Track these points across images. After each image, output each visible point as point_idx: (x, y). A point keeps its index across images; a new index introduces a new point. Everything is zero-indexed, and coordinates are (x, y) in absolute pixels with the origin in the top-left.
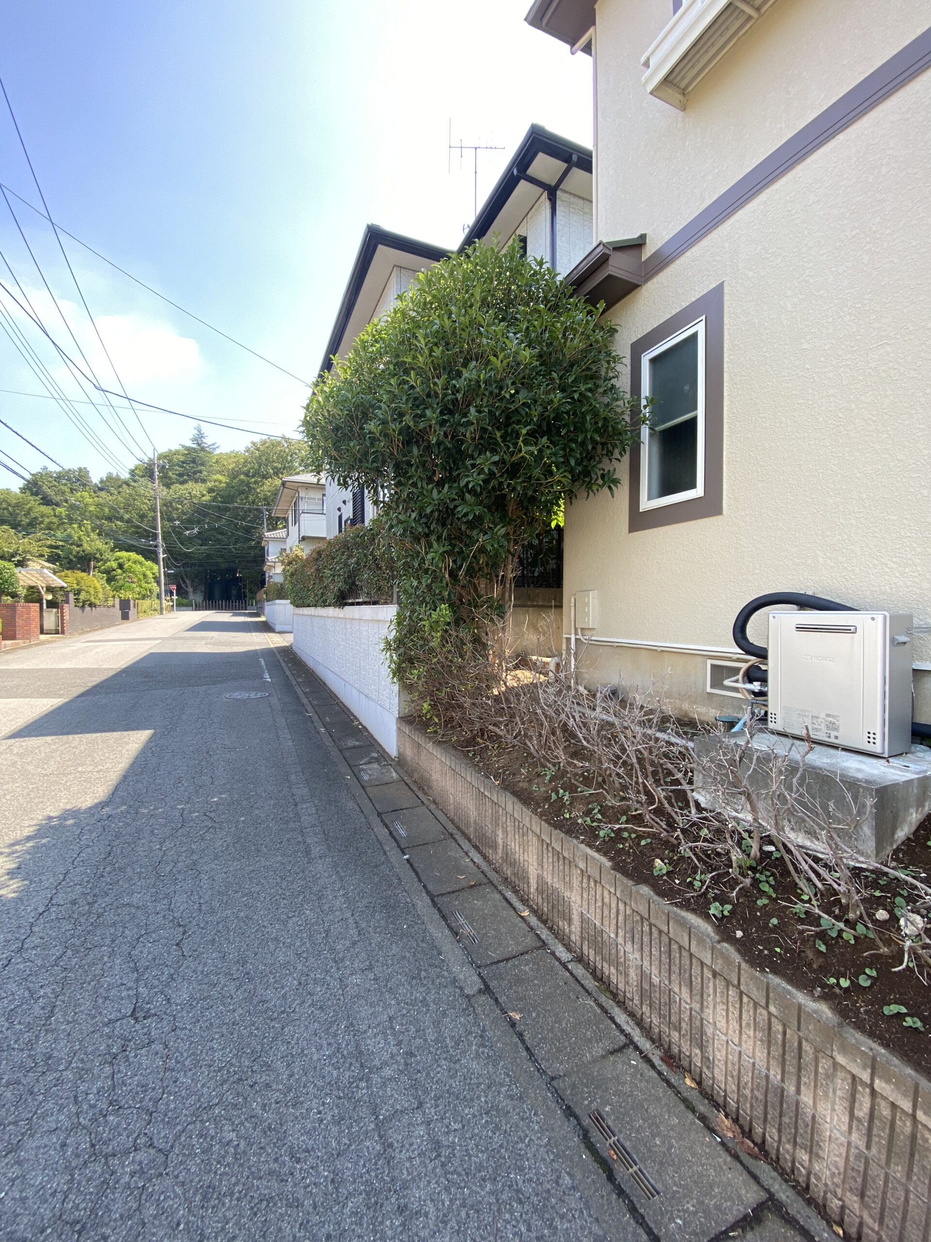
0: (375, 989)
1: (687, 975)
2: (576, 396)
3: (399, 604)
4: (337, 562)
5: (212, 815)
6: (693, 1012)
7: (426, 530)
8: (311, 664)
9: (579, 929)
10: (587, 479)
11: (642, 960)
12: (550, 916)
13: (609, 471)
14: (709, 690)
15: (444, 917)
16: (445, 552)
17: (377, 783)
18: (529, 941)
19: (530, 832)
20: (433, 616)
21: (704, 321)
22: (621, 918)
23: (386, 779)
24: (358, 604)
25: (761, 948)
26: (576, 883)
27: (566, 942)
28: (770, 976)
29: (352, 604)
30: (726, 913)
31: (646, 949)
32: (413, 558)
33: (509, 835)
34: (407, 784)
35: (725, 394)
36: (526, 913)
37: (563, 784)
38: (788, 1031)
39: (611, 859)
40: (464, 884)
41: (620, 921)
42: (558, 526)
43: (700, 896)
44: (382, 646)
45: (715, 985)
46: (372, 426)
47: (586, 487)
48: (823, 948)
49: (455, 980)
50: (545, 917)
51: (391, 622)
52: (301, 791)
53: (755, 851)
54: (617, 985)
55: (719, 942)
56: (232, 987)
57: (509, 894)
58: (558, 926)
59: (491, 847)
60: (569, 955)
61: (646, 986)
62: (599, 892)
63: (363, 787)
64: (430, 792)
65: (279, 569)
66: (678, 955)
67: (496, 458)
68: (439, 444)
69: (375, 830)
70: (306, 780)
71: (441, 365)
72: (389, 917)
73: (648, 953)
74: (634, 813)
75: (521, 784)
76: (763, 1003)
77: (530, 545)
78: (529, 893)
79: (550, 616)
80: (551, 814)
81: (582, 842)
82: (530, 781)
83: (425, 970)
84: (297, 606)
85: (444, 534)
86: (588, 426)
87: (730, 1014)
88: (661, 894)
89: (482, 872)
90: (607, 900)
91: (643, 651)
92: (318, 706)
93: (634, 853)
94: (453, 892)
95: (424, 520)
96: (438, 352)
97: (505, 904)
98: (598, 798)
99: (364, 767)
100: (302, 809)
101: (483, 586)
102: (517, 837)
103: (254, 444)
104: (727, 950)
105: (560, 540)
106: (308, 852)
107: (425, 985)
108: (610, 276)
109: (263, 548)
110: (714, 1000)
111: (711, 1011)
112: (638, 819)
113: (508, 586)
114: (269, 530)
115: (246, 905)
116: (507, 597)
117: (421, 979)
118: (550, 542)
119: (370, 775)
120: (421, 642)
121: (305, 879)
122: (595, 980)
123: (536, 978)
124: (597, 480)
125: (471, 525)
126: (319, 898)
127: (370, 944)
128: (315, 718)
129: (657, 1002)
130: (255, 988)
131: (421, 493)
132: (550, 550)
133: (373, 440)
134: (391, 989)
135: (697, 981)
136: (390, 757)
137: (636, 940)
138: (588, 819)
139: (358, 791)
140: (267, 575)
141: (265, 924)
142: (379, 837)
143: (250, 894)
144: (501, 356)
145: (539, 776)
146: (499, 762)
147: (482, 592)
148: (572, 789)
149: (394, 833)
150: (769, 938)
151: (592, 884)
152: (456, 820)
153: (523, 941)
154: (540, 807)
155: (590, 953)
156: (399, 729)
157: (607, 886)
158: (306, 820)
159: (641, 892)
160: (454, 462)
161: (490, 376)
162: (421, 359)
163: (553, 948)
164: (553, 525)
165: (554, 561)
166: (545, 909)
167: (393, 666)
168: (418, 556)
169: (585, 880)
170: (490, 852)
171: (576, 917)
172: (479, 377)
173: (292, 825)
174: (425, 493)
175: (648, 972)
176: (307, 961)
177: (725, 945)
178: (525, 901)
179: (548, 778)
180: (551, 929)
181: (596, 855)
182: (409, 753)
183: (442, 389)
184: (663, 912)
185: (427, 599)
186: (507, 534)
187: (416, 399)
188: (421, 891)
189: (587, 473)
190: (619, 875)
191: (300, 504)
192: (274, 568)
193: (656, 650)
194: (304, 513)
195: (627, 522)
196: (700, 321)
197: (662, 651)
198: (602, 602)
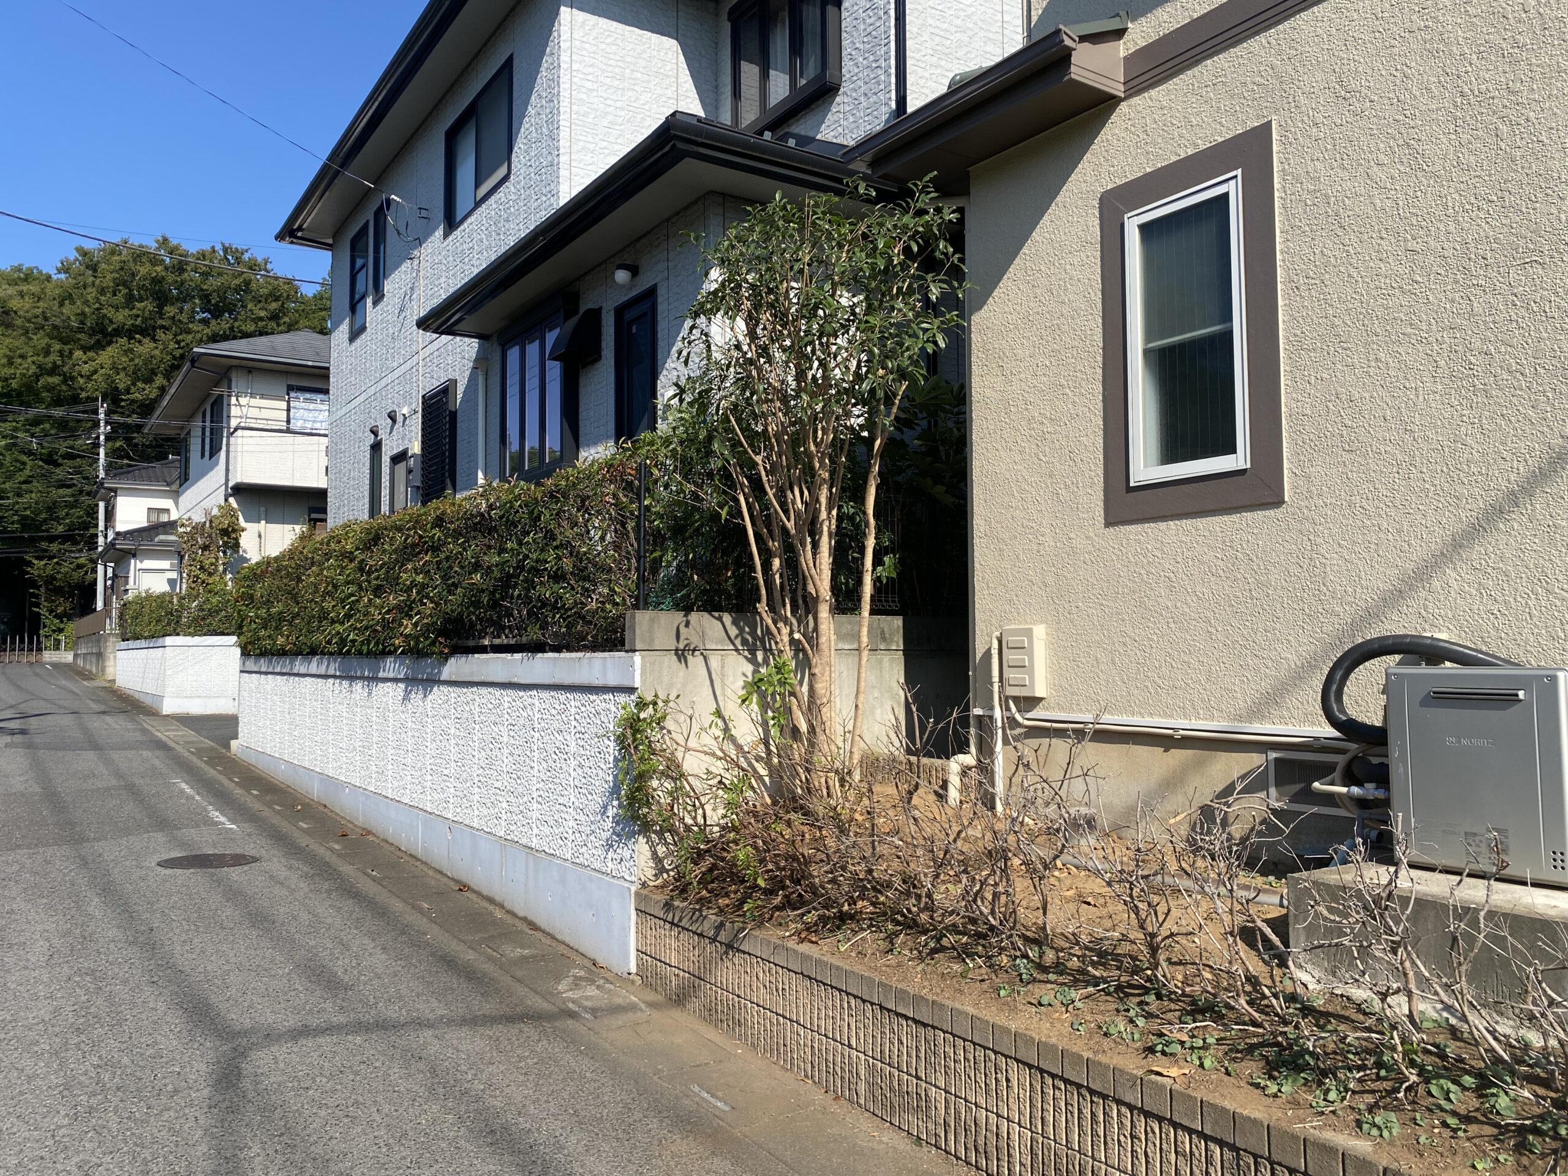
21: (1240, 178)
29: (478, 650)
62: (1167, 1136)
63: (594, 1032)
90: (1184, 1146)
92: (385, 878)
108: (1071, 81)
119: (592, 1010)
136: (616, 976)
149: (705, 1105)
151: (1153, 1125)
169: (1137, 1123)
182: (672, 961)
184: (1294, 1138)
191: (233, 408)
192: (134, 556)
193: (1171, 737)
194: (244, 428)
195: (1101, 504)
196: (1236, 177)
197: (1184, 738)
198: (1056, 648)
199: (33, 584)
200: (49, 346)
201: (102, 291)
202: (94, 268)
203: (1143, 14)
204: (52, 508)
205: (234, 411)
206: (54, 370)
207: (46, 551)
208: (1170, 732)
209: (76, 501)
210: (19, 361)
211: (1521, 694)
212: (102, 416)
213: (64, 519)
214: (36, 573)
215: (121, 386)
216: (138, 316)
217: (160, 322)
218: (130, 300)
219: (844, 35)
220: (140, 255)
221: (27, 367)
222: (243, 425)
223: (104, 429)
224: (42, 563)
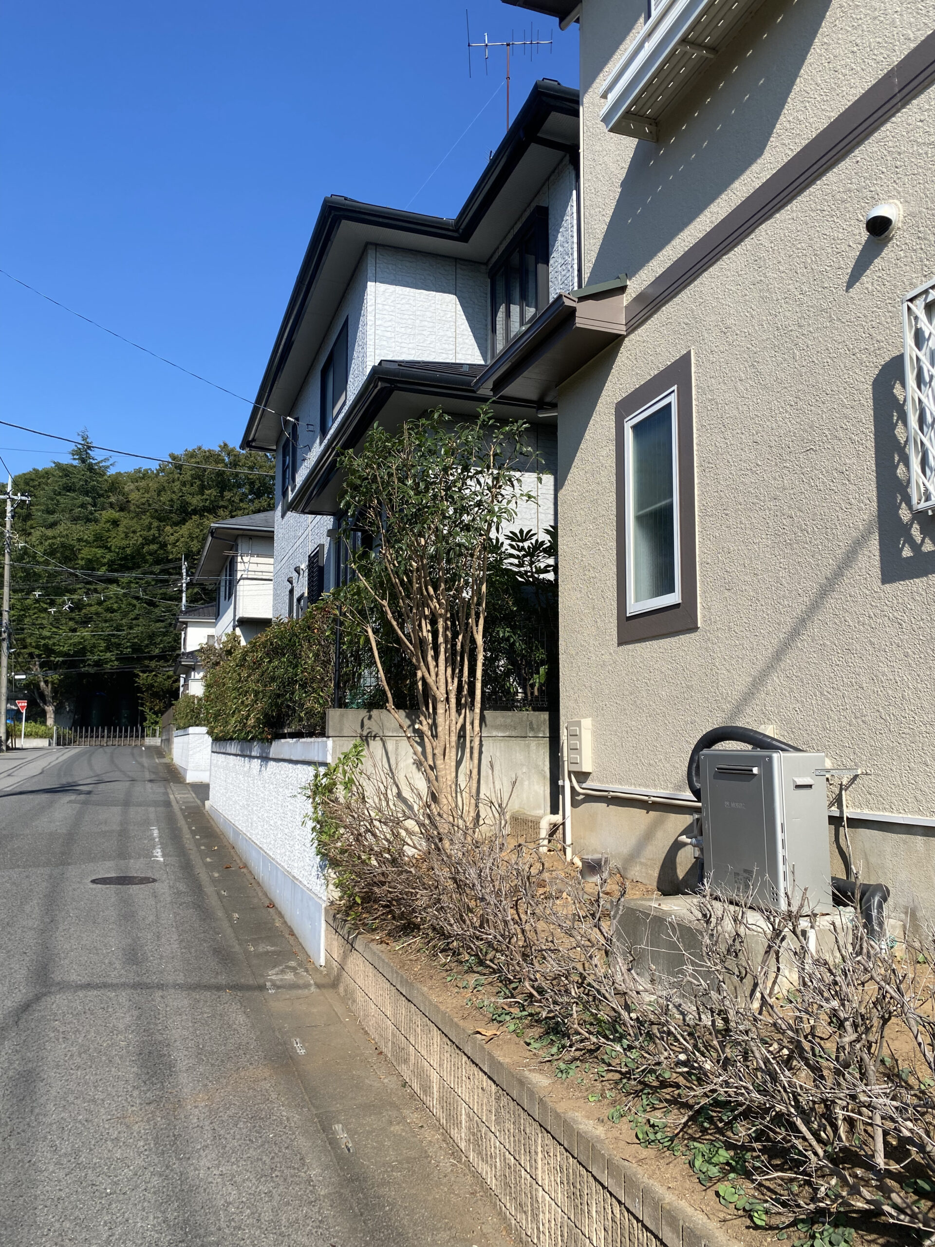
21: (676, 391)
35: (696, 480)
91: (637, 803)
99: (274, 977)
108: (577, 328)
136: (315, 968)
140: (182, 682)
191: (239, 564)
192: (194, 669)
193: (646, 802)
194: (244, 579)
195: (616, 629)
196: (673, 391)
197: (654, 803)
198: (597, 735)
199: (139, 689)
200: (151, 524)
201: (184, 484)
202: (179, 467)
203: (634, 275)
204: (152, 636)
205: (240, 567)
206: (154, 540)
207: (148, 666)
208: (646, 798)
209: (167, 631)
210: (132, 535)
211: (755, 770)
212: (184, 571)
213: (159, 644)
214: (141, 682)
215: (195, 549)
216: (207, 500)
217: (221, 503)
218: (202, 489)
219: (550, 284)
220: (210, 457)
221: (136, 539)
222: (244, 576)
223: (185, 580)
224: (145, 675)
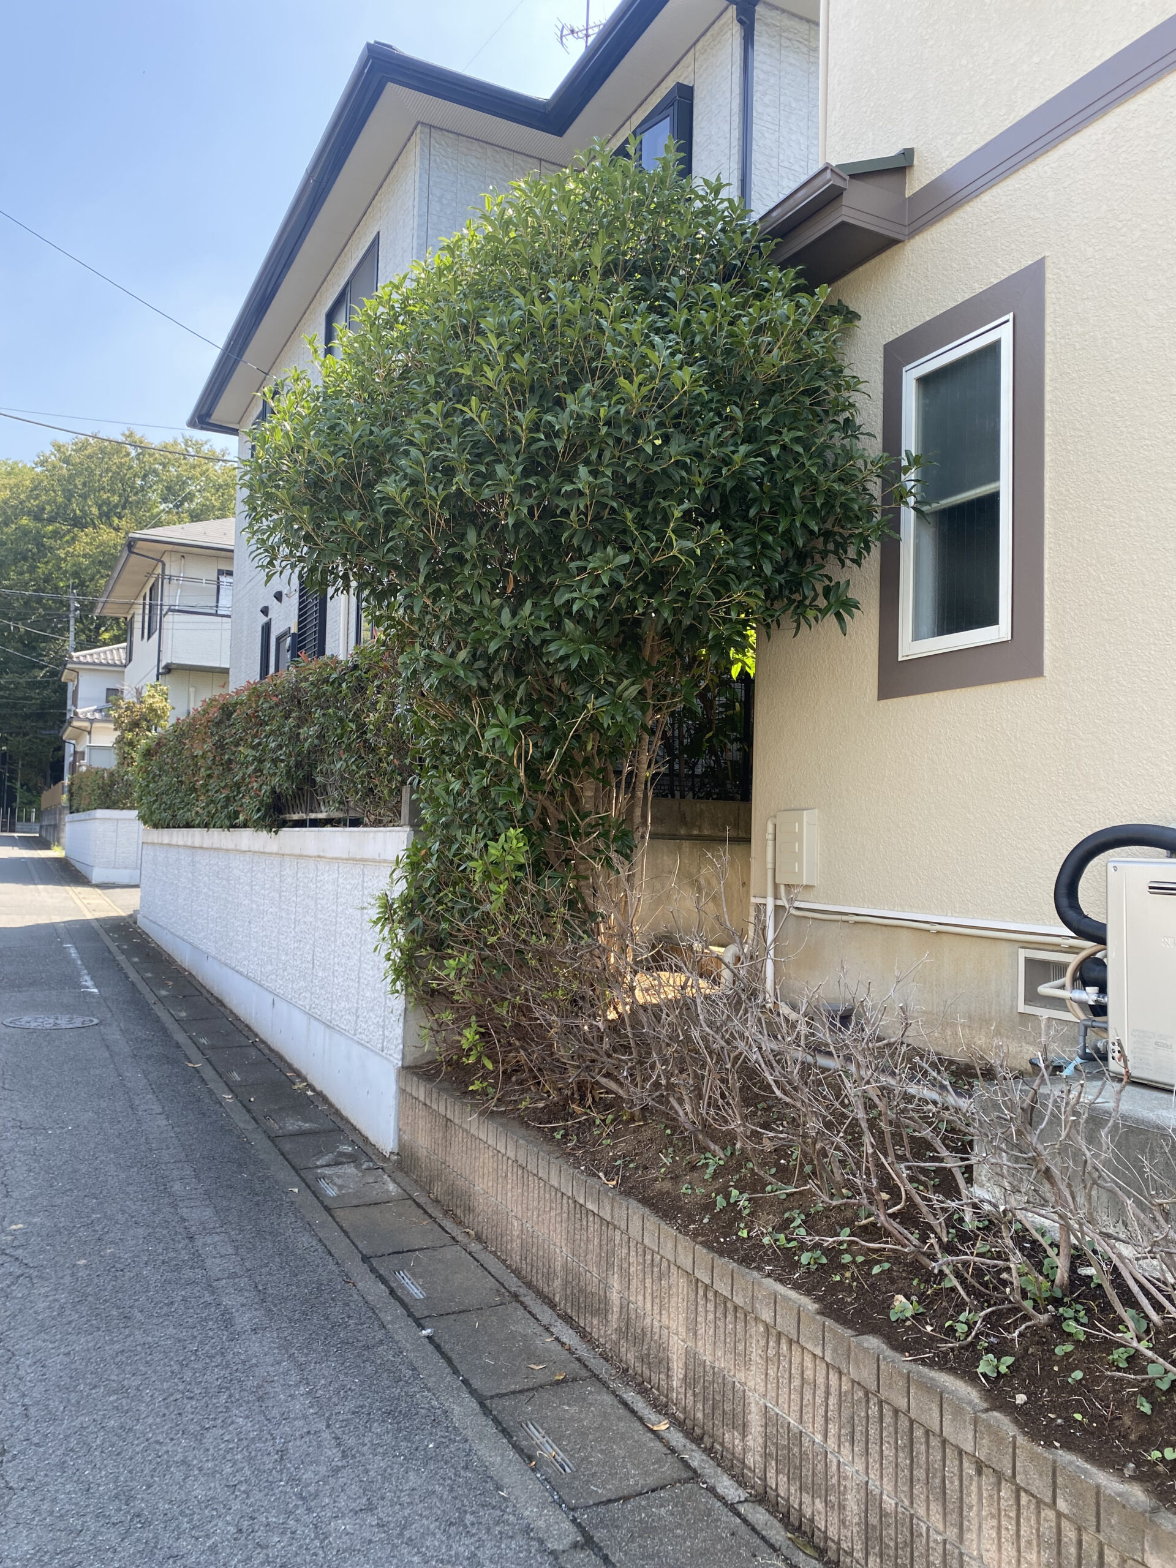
0: (381, 1541)
1: (938, 1481)
2: (775, 452)
3: (416, 823)
4: (272, 732)
5: (19, 1252)
6: (948, 1546)
7: (484, 683)
8: (184, 957)
9: (760, 1440)
10: (797, 597)
11: (867, 1474)
12: (708, 1427)
13: (839, 583)
14: (1022, 1007)
15: (505, 1432)
16: (519, 727)
17: (355, 1202)
18: (669, 1469)
19: (673, 1269)
20: (492, 851)
21: (1011, 323)
22: (832, 1401)
23: (374, 1194)
24: (315, 823)
25: (1052, 1416)
26: (755, 1353)
27: (736, 1471)
28: (1060, 1452)
29: (300, 824)
30: (1003, 1369)
31: (874, 1449)
32: (454, 736)
33: (634, 1282)
34: (419, 1205)
35: (1048, 458)
36: (663, 1426)
37: (740, 1179)
38: (1085, 1537)
39: (818, 1299)
40: (542, 1379)
41: (831, 1407)
42: (743, 674)
43: (965, 1348)
44: (374, 913)
45: (980, 1488)
46: (390, 487)
47: (795, 613)
48: (1146, 1408)
49: (527, 1530)
50: (698, 1431)
51: (397, 862)
52: (199, 1214)
53: (1062, 1275)
54: (825, 1532)
55: (987, 1410)
56: (112, 1536)
57: (630, 1396)
58: (722, 1444)
59: (595, 1313)
60: (740, 1491)
61: (874, 1520)
62: (796, 1360)
63: (328, 1209)
64: (468, 1219)
65: (105, 737)
66: (923, 1447)
67: (625, 559)
68: (518, 525)
69: (360, 1285)
70: (207, 1192)
71: (527, 387)
72: (400, 1430)
73: (877, 1457)
74: (864, 1222)
75: (658, 1185)
76: (1048, 1500)
77: (688, 712)
78: (670, 1389)
79: (722, 858)
80: (713, 1231)
81: (769, 1275)
82: (676, 1179)
83: (473, 1513)
84: (156, 826)
85: (521, 692)
86: (797, 503)
87: (1003, 1532)
88: (900, 1347)
89: (579, 1359)
90: (809, 1374)
91: (905, 931)
92: (213, 1048)
93: (860, 1287)
94: (521, 1392)
95: (481, 664)
96: (521, 362)
97: (622, 1411)
98: (801, 1199)
99: (327, 1171)
100: (205, 1245)
101: (589, 793)
102: (648, 1281)
103: (59, 448)
104: (997, 1420)
105: (748, 704)
106: (228, 1322)
107: (473, 1535)
108: (843, 224)
109: (64, 687)
110: (980, 1511)
111: (974, 1536)
112: (872, 1232)
113: (640, 794)
114: (80, 647)
115: (117, 1408)
116: (637, 819)
117: (465, 1527)
118: (729, 705)
119: (340, 1187)
120: (464, 904)
121: (227, 1366)
122: (787, 1529)
123: (679, 1526)
124: (814, 599)
125: (573, 678)
126: (260, 1399)
127: (367, 1471)
128: (209, 1073)
129: (892, 1544)
130: (156, 1537)
131: (480, 615)
132: (730, 720)
133: (393, 514)
134: (411, 1540)
135: (952, 1486)
136: (380, 1154)
137: (858, 1436)
138: (782, 1236)
139: (319, 1217)
140: (69, 750)
141: (160, 1438)
142: (369, 1298)
143: (121, 1390)
144: (638, 379)
145: (693, 1168)
146: (615, 1148)
147: (588, 806)
148: (754, 1185)
149: (399, 1292)
150: (1067, 1402)
151: (784, 1347)
152: (525, 1268)
153: (655, 1470)
154: (694, 1222)
155: (779, 1483)
156: (402, 1091)
157: (809, 1346)
158: (217, 1267)
159: (866, 1345)
160: (544, 557)
161: (618, 412)
162: (490, 374)
163: (711, 1481)
164: (735, 671)
165: (736, 746)
166: (700, 1415)
167: (397, 955)
168: (465, 732)
169: (771, 1344)
170: (593, 1325)
171: (755, 1419)
172: (598, 413)
173: (188, 1274)
174: (486, 613)
175: (877, 1491)
176: (248, 1497)
177: (996, 1414)
178: (661, 1408)
179: (711, 1170)
180: (709, 1451)
181: (793, 1294)
182: (423, 1142)
183: (530, 430)
184: (900, 1373)
185: (480, 817)
186: (642, 693)
187: (475, 444)
188: (459, 1389)
189: (795, 584)
190: (828, 1322)
191: (165, 591)
192: (89, 733)
193: (926, 931)
194: (176, 612)
195: (875, 677)
196: (1007, 321)
197: (939, 932)
198: (827, 834)
205: (166, 594)
208: (927, 926)
222: (174, 608)
